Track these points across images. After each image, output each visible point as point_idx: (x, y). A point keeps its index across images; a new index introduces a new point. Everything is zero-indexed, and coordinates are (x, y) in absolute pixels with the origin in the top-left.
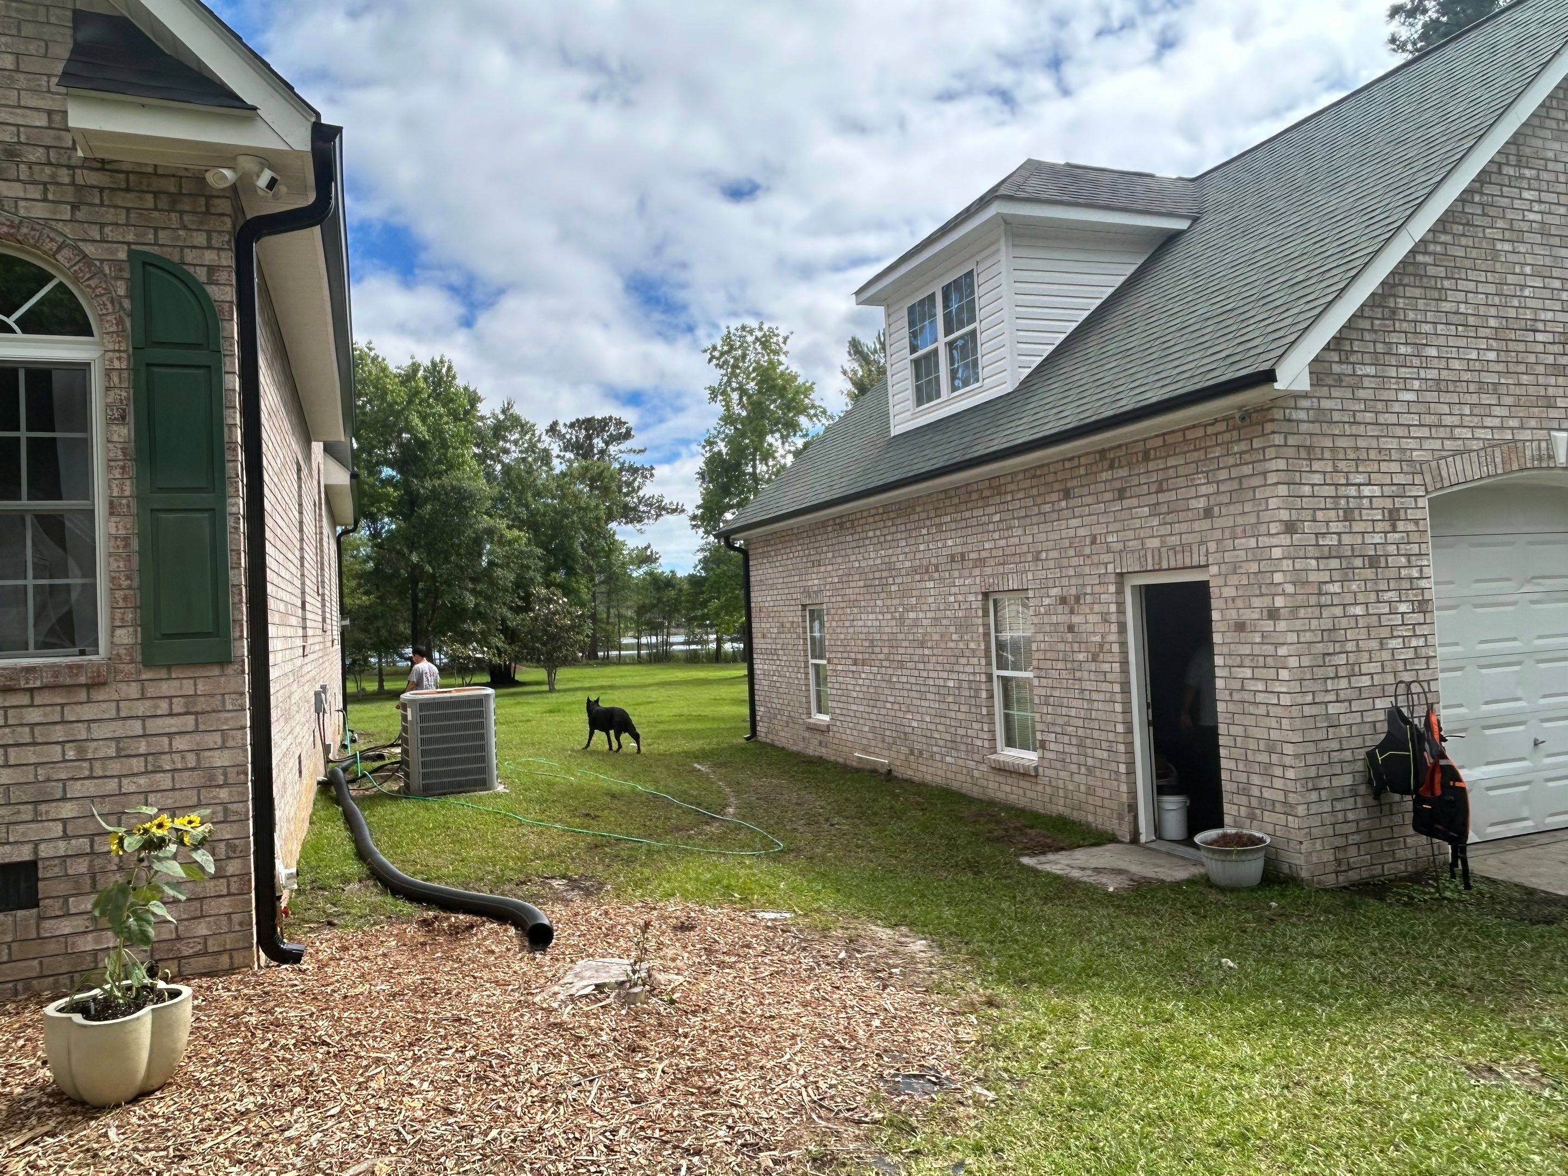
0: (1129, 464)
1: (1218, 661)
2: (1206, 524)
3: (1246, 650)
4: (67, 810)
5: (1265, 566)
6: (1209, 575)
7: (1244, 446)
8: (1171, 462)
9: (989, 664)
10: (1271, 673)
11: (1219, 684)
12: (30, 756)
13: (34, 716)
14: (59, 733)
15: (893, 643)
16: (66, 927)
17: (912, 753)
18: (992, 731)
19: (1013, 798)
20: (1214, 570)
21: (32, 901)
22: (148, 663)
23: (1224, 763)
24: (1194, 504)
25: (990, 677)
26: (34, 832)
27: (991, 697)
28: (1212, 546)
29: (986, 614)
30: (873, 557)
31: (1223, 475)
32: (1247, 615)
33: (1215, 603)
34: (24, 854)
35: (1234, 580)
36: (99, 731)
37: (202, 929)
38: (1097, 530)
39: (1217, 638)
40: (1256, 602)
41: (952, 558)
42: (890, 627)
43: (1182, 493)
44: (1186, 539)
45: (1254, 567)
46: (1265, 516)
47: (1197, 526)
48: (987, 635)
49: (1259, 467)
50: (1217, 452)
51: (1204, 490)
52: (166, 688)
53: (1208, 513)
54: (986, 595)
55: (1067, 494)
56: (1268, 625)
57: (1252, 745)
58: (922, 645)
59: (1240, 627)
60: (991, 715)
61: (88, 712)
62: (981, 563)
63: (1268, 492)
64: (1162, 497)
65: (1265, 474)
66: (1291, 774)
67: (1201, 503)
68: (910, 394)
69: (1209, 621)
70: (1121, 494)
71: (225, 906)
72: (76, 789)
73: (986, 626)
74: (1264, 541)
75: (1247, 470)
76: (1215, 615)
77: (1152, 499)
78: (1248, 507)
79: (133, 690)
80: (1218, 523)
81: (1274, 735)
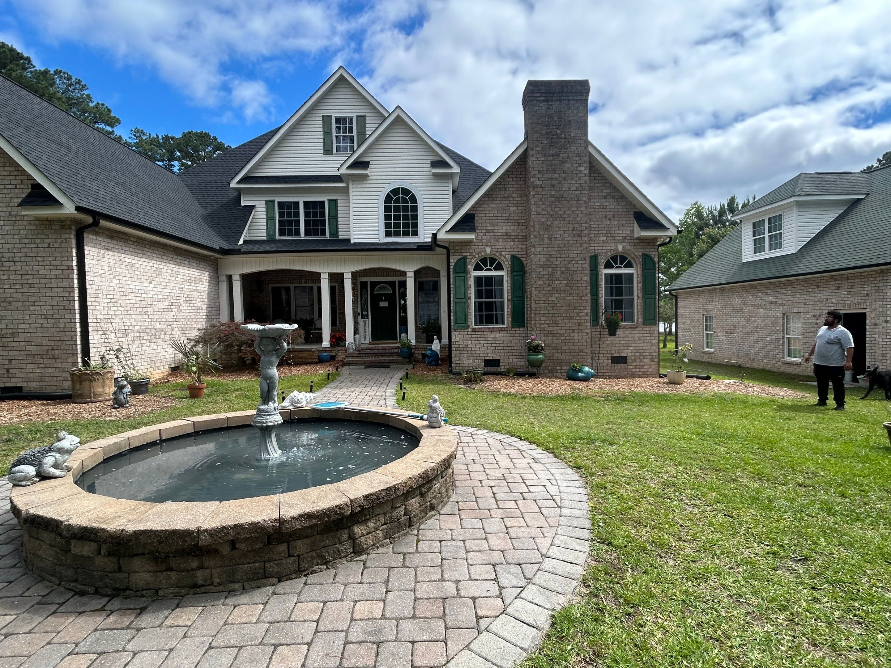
0: (842, 280)
1: (867, 333)
2: (867, 298)
3: (877, 330)
4: (632, 348)
5: (885, 309)
6: (867, 311)
7: (881, 278)
8: (856, 281)
9: (784, 333)
10: (885, 337)
11: (867, 339)
12: (626, 339)
13: (627, 332)
14: (630, 335)
15: (744, 327)
16: (631, 367)
17: (750, 359)
18: (783, 353)
19: (790, 371)
20: (868, 310)
21: (626, 363)
22: (644, 324)
23: (867, 360)
24: (863, 292)
25: (784, 338)
26: (627, 351)
27: (784, 343)
28: (868, 304)
29: (784, 319)
30: (737, 301)
31: (873, 285)
32: (878, 322)
33: (867, 318)
34: (625, 355)
35: (874, 312)
36: (636, 335)
37: (651, 370)
38: (828, 297)
39: (868, 327)
40: (881, 318)
41: (771, 302)
42: (743, 321)
43: (859, 289)
44: (859, 301)
45: (881, 310)
46: (886, 297)
47: (863, 298)
48: (783, 325)
49: (885, 284)
50: (872, 279)
51: (866, 289)
52: (646, 329)
53: (867, 295)
54: (784, 314)
55: (818, 287)
56: (885, 324)
57: (877, 355)
58: (757, 327)
59: (876, 325)
60: (783, 348)
61: (635, 332)
62: (783, 304)
63: (887, 291)
64: (852, 290)
65: (887, 286)
66: (888, 362)
67: (866, 292)
68: (752, 249)
69: (865, 323)
70: (838, 288)
71: (654, 366)
72: (633, 345)
73: (784, 323)
74: (885, 303)
75: (881, 285)
76: (867, 322)
77: (849, 290)
78: (881, 294)
79: (641, 329)
80: (870, 298)
81: (884, 352)
